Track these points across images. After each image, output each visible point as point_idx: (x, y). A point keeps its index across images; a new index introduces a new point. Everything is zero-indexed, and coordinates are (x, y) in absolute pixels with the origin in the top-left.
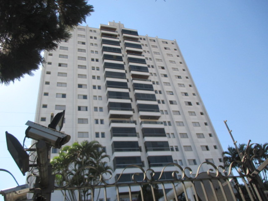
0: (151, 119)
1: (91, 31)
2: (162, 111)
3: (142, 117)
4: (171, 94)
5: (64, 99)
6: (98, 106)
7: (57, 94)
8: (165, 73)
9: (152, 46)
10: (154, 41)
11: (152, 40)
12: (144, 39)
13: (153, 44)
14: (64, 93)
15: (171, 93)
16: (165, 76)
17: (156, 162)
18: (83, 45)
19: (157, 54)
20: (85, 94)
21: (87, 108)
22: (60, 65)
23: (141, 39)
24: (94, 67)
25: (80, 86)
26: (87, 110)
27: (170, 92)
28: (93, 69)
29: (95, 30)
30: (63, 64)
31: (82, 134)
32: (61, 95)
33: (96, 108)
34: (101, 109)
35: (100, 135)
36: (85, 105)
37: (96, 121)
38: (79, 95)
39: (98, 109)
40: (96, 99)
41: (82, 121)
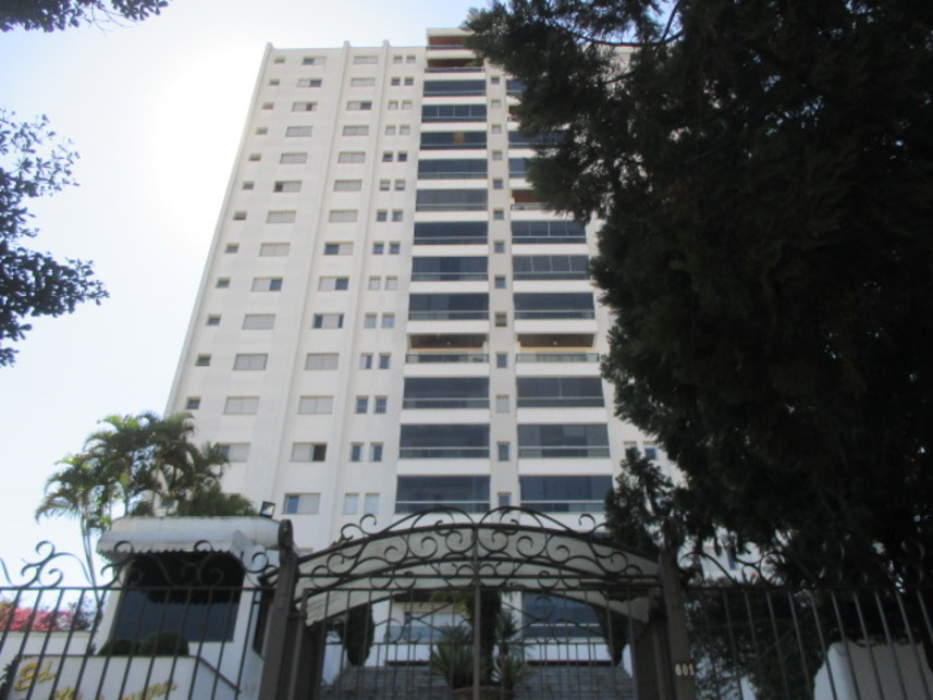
0: (560, 345)
1: (398, 58)
3: (526, 340)
5: (275, 294)
6: (380, 311)
7: (256, 279)
14: (276, 274)
17: (545, 498)
18: (365, 113)
20: (342, 273)
21: (341, 318)
22: (279, 187)
24: (388, 182)
25: (332, 249)
26: (340, 325)
28: (383, 189)
29: (411, 53)
30: (288, 182)
31: (313, 404)
32: (268, 283)
33: (371, 317)
34: (389, 319)
35: (371, 405)
36: (337, 309)
37: (365, 359)
38: (321, 278)
39: (379, 319)
40: (378, 288)
41: (320, 361)
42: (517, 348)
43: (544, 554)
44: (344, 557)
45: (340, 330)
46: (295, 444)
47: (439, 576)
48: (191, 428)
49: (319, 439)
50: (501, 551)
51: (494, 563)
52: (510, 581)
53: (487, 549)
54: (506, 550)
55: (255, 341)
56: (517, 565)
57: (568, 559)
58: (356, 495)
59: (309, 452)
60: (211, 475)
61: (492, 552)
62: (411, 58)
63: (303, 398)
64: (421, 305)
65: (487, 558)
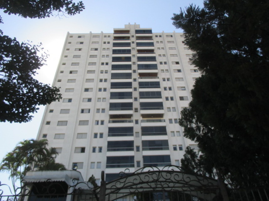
0: (154, 117)
1: (105, 36)
2: (169, 108)
3: (144, 116)
4: (182, 90)
5: (70, 103)
6: (101, 108)
7: (64, 99)
8: (179, 68)
9: (168, 41)
10: (172, 36)
11: (169, 35)
12: (160, 36)
13: (170, 39)
14: (70, 97)
15: (184, 89)
16: (179, 71)
18: (96, 51)
19: (172, 49)
20: (89, 97)
21: (89, 110)
22: (71, 72)
23: (156, 36)
24: (103, 71)
25: (86, 90)
26: (89, 112)
27: (182, 87)
28: (101, 73)
29: (109, 35)
30: (74, 71)
31: (81, 135)
32: (68, 100)
33: (98, 110)
34: (103, 110)
35: (98, 136)
36: (88, 107)
37: (97, 122)
38: (83, 99)
39: (101, 110)
40: (100, 101)
41: (83, 123)
42: (141, 118)
43: (183, 180)
44: (121, 182)
45: (89, 114)
46: (76, 148)
47: (151, 187)
48: (47, 143)
49: (83, 146)
50: (169, 179)
51: (168, 183)
52: (173, 189)
53: (165, 179)
54: (171, 179)
55: (64, 117)
56: (175, 184)
57: (190, 181)
58: (94, 163)
59: (80, 150)
60: (52, 158)
61: (167, 179)
62: (109, 36)
63: (78, 134)
64: (113, 106)
65: (165, 182)
